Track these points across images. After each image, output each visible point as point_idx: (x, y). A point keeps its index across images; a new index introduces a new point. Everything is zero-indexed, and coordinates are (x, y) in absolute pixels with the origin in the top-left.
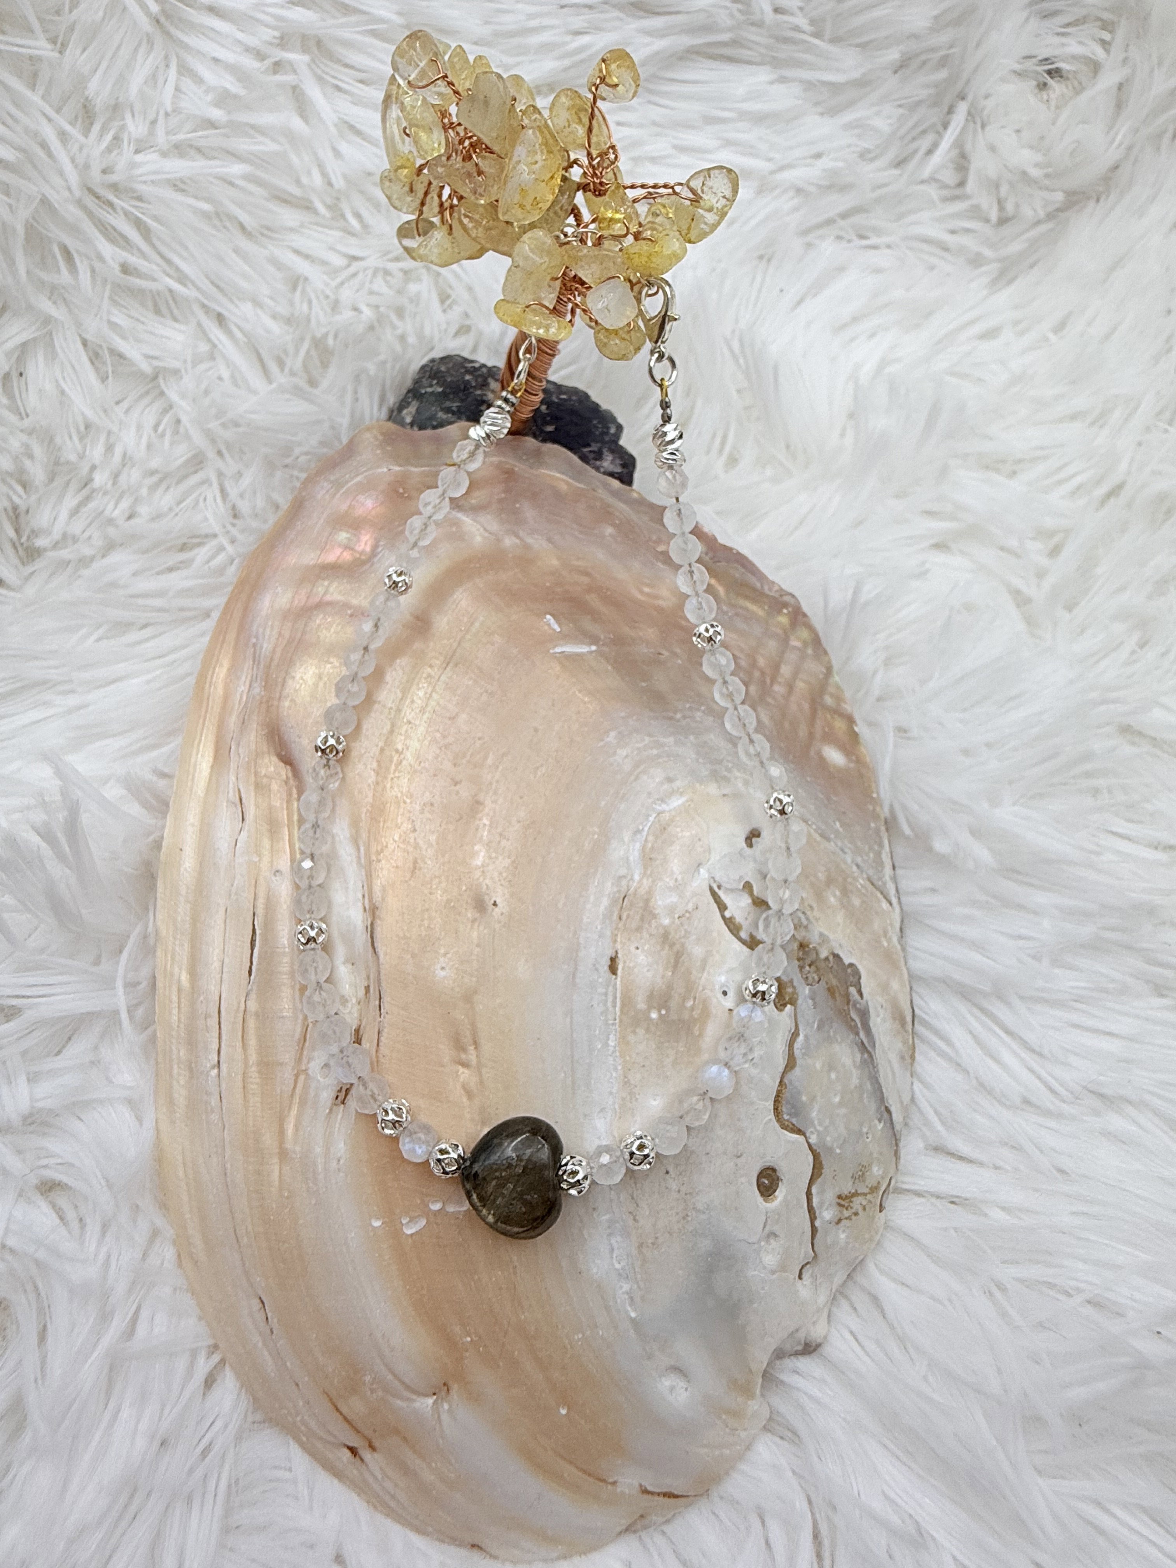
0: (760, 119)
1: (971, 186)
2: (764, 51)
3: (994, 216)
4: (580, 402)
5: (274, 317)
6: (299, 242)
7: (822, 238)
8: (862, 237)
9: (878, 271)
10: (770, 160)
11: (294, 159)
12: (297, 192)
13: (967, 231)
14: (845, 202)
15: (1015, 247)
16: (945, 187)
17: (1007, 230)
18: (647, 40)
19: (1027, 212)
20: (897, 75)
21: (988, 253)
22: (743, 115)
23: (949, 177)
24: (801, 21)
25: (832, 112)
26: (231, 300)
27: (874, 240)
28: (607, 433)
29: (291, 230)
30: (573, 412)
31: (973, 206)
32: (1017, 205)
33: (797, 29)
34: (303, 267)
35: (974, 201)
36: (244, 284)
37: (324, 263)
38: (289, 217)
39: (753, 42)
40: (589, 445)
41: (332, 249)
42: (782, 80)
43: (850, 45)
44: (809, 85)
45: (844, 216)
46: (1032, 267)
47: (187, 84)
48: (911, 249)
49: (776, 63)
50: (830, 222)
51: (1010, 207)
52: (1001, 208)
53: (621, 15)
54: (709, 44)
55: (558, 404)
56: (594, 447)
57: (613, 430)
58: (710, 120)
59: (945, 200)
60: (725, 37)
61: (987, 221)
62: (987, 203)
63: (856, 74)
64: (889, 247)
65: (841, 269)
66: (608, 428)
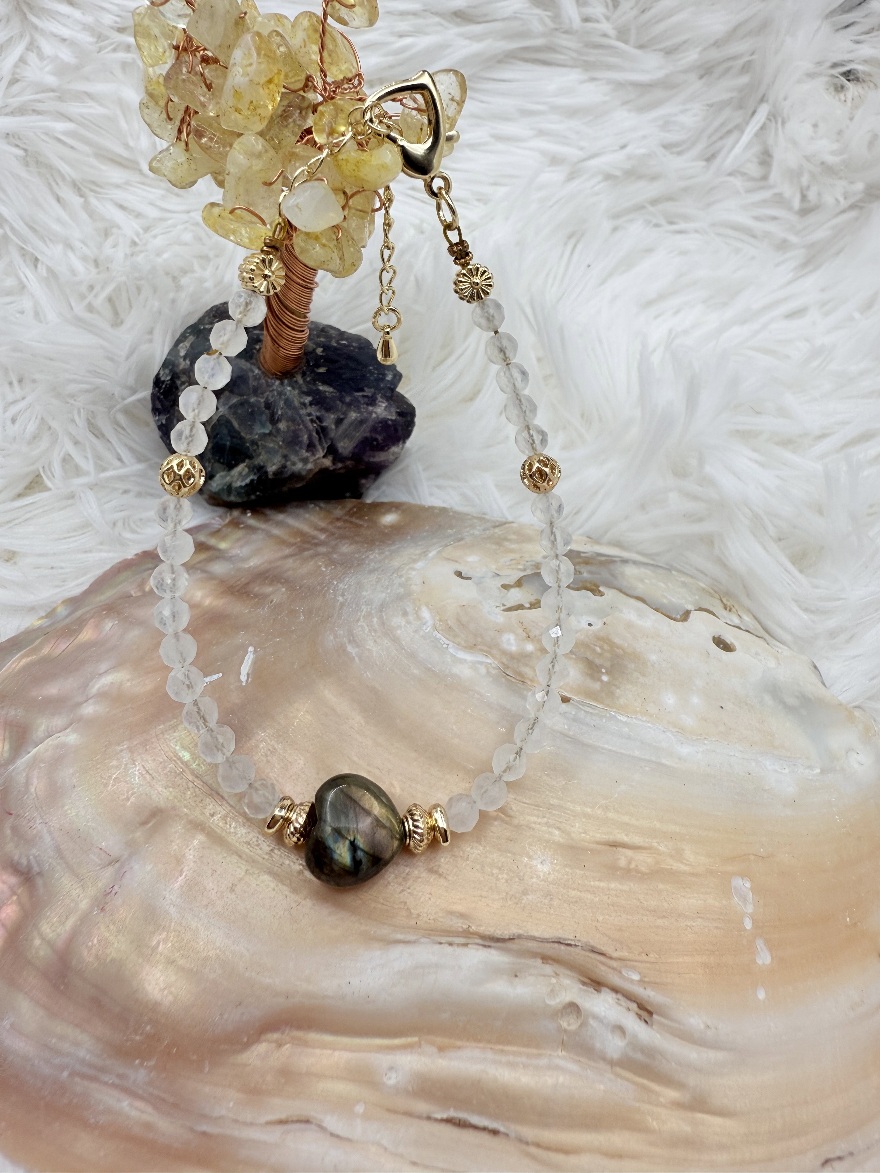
0: (572, 112)
1: (775, 175)
2: (574, 55)
3: (796, 203)
4: (360, 348)
5: (84, 259)
6: (119, 195)
7: (632, 221)
8: (671, 223)
9: (684, 253)
10: (582, 149)
11: (123, 124)
12: (125, 154)
13: (774, 218)
14: (653, 190)
15: (821, 234)
16: (753, 179)
17: (812, 219)
18: (466, 42)
19: (829, 199)
20: (704, 80)
21: (793, 239)
22: (555, 109)
23: (754, 170)
24: (606, 26)
25: (642, 109)
26: (45, 242)
27: (682, 226)
28: (383, 379)
29: (117, 186)
30: (350, 358)
31: (776, 194)
32: (819, 194)
33: (605, 35)
34: (119, 216)
35: (776, 191)
36: (56, 227)
37: (138, 215)
38: (116, 175)
39: (566, 48)
40: (362, 390)
41: (152, 204)
42: (593, 79)
43: (655, 50)
44: (620, 85)
45: (654, 202)
46: (838, 253)
47: (32, 58)
48: (719, 235)
49: (587, 66)
50: (640, 207)
51: (812, 195)
52: (804, 197)
53: (443, 22)
54: (525, 49)
55: (335, 349)
56: (368, 392)
57: (389, 377)
58: (525, 113)
59: (749, 191)
60: (539, 42)
61: (790, 209)
62: (789, 191)
63: (660, 74)
64: (696, 231)
65: (649, 250)
66: (384, 375)
